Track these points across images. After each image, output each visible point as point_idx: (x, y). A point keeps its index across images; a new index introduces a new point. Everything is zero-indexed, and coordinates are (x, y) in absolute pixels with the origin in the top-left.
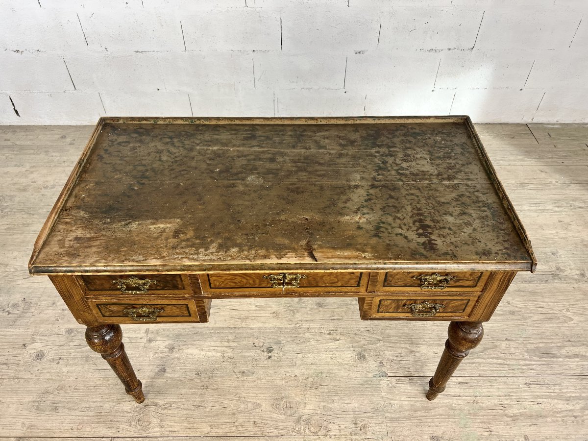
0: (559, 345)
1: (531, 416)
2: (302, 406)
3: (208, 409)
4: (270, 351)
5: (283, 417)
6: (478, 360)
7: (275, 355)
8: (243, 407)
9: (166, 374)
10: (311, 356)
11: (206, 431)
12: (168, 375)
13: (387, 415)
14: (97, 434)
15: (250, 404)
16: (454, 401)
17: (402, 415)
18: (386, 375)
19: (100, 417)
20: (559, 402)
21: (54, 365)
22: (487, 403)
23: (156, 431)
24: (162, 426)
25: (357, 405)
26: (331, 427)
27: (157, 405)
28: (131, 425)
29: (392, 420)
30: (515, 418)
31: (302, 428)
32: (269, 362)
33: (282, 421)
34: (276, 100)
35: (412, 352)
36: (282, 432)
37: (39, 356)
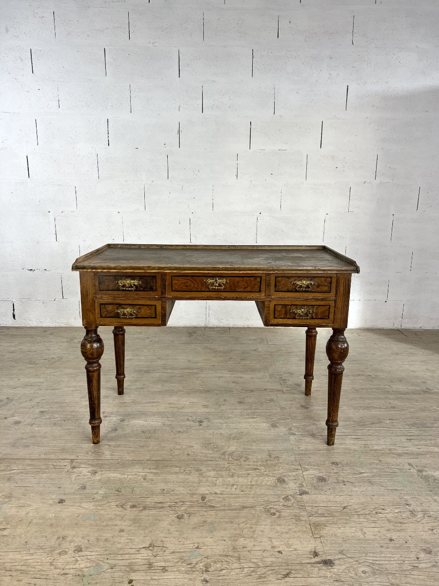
0: (432, 422)
1: (413, 454)
2: (226, 447)
3: (150, 448)
4: (201, 422)
5: (211, 452)
6: (368, 428)
7: (205, 424)
8: (178, 447)
9: (117, 432)
10: (233, 425)
11: (148, 458)
12: (120, 432)
13: (296, 452)
14: (60, 457)
15: (184, 446)
16: (350, 447)
17: (308, 452)
18: (294, 434)
19: (63, 450)
20: (435, 448)
21: (29, 427)
22: (376, 448)
23: (109, 457)
24: (112, 455)
25: (270, 448)
26: (250, 457)
27: (109, 445)
28: (88, 454)
29: (299, 454)
30: (400, 455)
31: (227, 457)
32: (201, 427)
33: (210, 454)
34: (208, 307)
35: (314, 424)
36: (210, 459)
37: (17, 423)
